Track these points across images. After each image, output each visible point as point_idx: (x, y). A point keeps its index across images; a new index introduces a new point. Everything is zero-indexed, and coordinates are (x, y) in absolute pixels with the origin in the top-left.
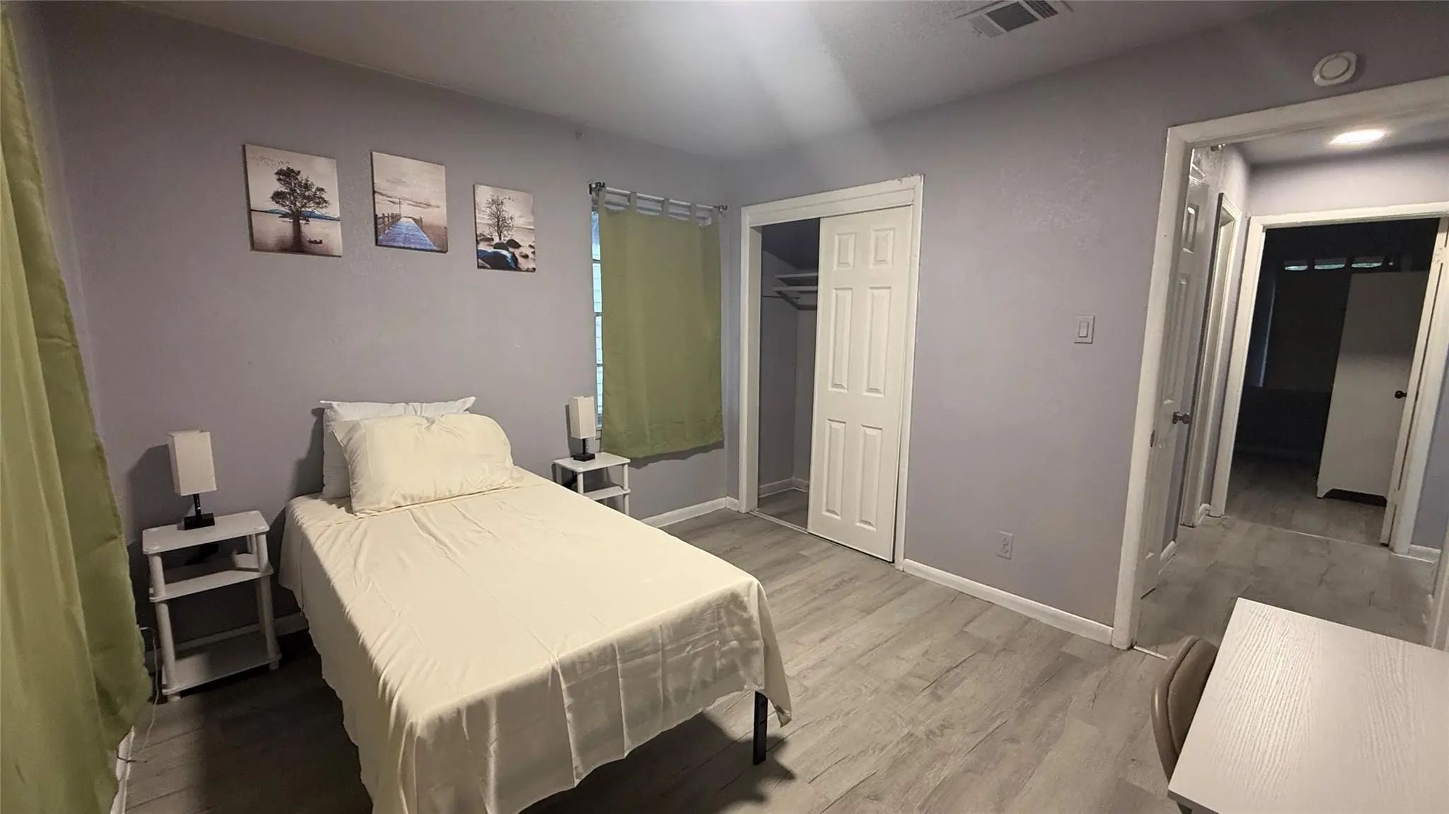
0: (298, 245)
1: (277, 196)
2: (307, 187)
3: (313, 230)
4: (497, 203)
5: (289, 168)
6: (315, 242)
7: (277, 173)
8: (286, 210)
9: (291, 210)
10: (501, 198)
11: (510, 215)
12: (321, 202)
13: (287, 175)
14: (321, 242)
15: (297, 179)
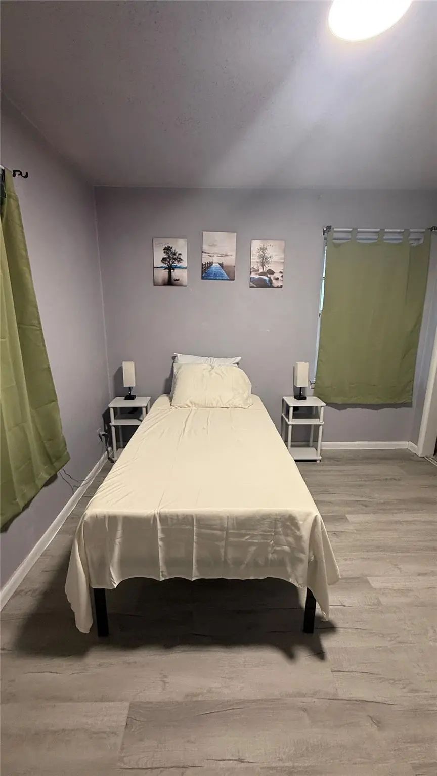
0: (170, 282)
1: (164, 260)
2: (175, 254)
3: (176, 274)
4: (263, 249)
5: (168, 246)
6: (177, 280)
7: (164, 249)
8: (166, 266)
9: (168, 265)
10: (265, 246)
11: (270, 255)
12: (180, 260)
13: (167, 250)
14: (179, 280)
15: (171, 251)
